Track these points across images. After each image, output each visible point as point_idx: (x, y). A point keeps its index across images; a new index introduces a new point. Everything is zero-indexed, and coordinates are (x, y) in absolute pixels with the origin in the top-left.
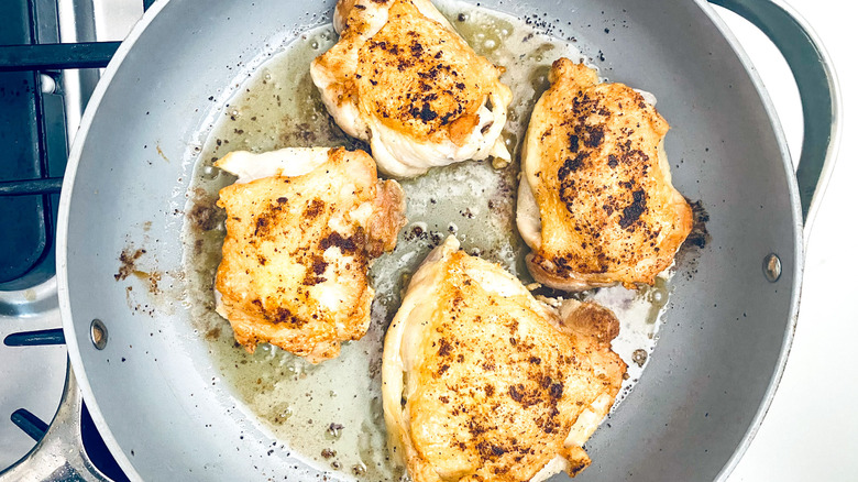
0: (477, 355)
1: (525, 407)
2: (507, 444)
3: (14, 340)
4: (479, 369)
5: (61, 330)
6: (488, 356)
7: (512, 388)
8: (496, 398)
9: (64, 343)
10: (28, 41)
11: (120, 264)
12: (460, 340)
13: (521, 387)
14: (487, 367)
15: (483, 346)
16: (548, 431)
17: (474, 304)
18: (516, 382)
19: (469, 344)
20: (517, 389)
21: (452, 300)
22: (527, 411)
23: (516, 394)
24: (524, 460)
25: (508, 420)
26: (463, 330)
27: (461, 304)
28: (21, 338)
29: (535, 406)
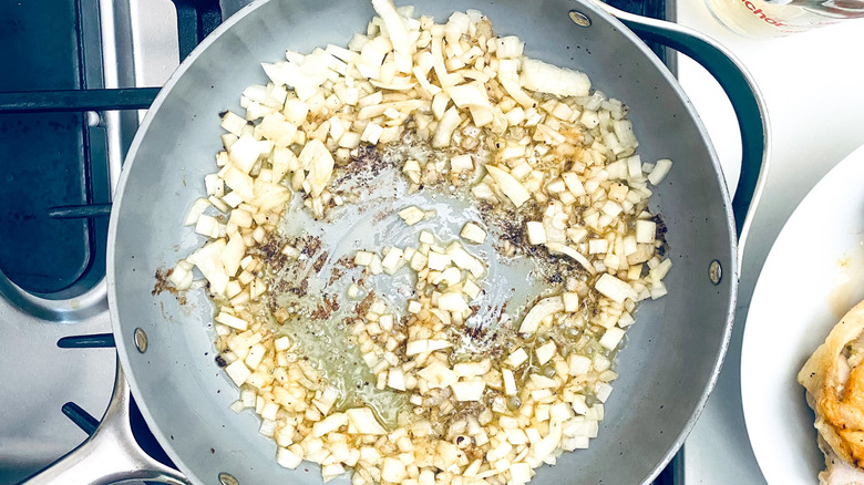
3: (66, 342)
9: (114, 345)
10: (78, 87)
11: (156, 281)
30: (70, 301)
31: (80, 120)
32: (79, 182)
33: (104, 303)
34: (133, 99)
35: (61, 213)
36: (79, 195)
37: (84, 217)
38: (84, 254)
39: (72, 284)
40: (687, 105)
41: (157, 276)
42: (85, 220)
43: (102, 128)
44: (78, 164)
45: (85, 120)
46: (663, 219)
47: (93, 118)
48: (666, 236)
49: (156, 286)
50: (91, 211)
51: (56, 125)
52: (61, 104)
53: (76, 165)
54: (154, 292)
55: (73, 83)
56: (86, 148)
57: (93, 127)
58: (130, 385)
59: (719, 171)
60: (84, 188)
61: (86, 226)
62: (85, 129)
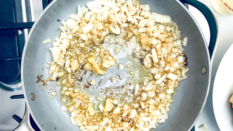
3: (13, 97)
5: (23, 95)
9: (24, 98)
11: (38, 79)
28: (14, 97)
30: (15, 85)
31: (16, 33)
32: (16, 51)
35: (10, 59)
36: (16, 54)
37: (18, 60)
39: (15, 80)
40: (194, 20)
41: (38, 77)
42: (18, 61)
43: (23, 35)
44: (16, 45)
45: (18, 32)
46: (186, 56)
47: (20, 32)
48: (187, 61)
49: (38, 80)
51: (8, 34)
52: (9, 28)
53: (15, 46)
54: (37, 82)
55: (13, 22)
56: (18, 41)
57: (20, 35)
59: (204, 40)
60: (18, 52)
61: (18, 63)
62: (18, 35)
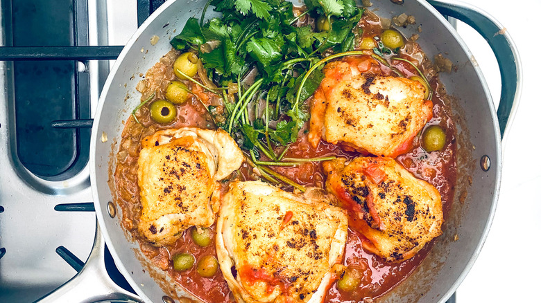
0: (263, 231)
1: (299, 250)
2: (297, 273)
3: (60, 208)
4: (267, 238)
5: (91, 203)
6: (269, 229)
7: (288, 242)
8: (281, 251)
10: (72, 44)
12: (251, 226)
13: (293, 240)
14: (270, 236)
15: (264, 226)
16: (317, 258)
17: (253, 205)
18: (289, 238)
19: (257, 228)
20: (291, 242)
21: (240, 207)
22: (300, 252)
23: (291, 244)
24: (309, 279)
25: (292, 260)
26: (251, 221)
27: (245, 207)
29: (304, 247)
30: (63, 182)
31: (73, 67)
32: (71, 107)
33: (88, 182)
34: (107, 53)
35: (60, 125)
36: (71, 115)
37: (74, 127)
38: (73, 153)
39: (65, 171)
42: (74, 130)
43: (87, 73)
45: (76, 67)
47: (81, 67)
50: (79, 124)
51: (57, 70)
53: (70, 95)
55: (70, 43)
56: (76, 85)
57: (81, 73)
58: (105, 237)
60: (74, 110)
61: (75, 134)
62: (76, 73)
